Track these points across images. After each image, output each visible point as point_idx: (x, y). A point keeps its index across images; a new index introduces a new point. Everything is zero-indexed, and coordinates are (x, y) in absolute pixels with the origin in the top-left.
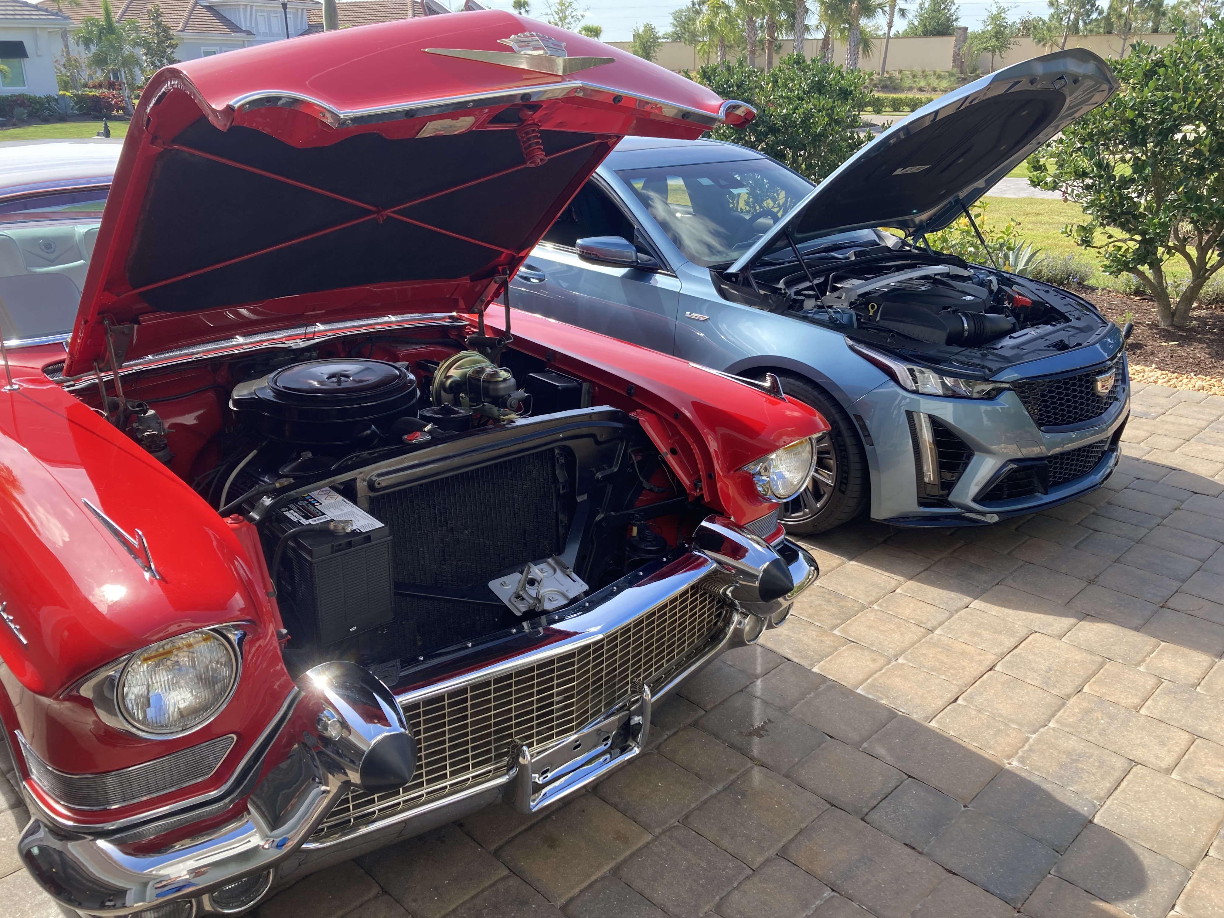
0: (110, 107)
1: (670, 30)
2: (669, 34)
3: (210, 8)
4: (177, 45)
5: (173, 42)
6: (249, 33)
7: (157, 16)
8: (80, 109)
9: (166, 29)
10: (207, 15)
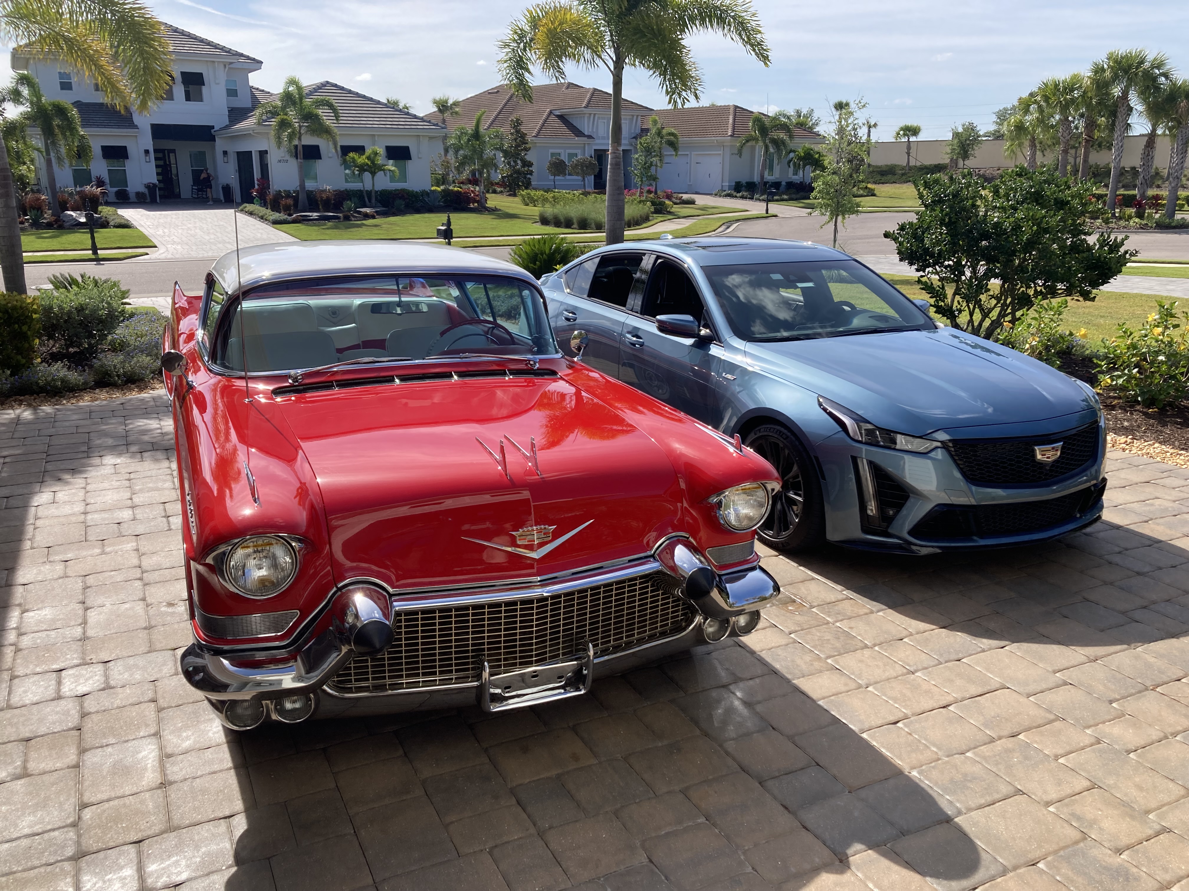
0: (469, 200)
1: (992, 128)
2: (990, 132)
3: (561, 117)
4: (530, 148)
5: (528, 146)
6: (590, 137)
7: (517, 124)
8: (445, 202)
9: (523, 136)
10: (557, 124)
